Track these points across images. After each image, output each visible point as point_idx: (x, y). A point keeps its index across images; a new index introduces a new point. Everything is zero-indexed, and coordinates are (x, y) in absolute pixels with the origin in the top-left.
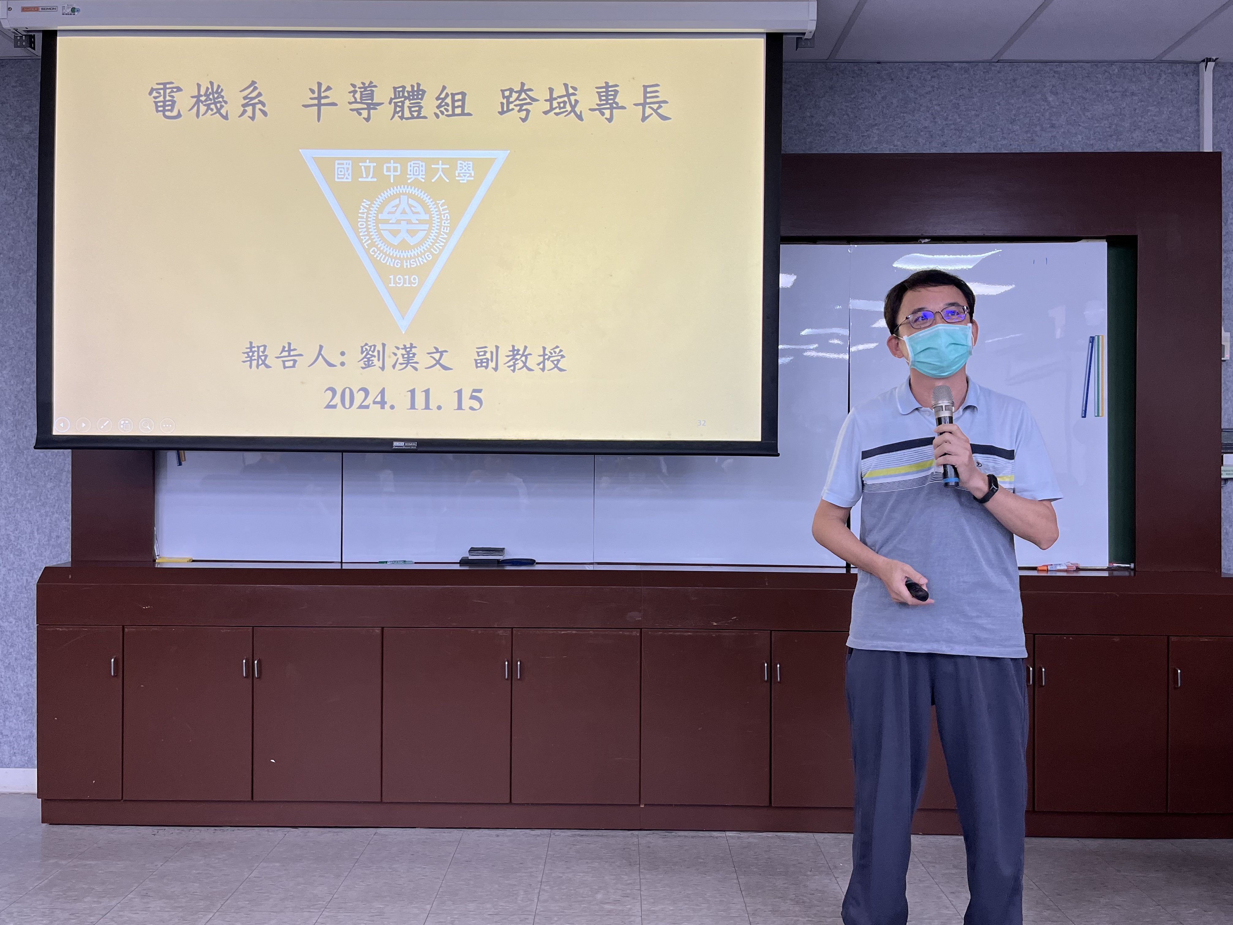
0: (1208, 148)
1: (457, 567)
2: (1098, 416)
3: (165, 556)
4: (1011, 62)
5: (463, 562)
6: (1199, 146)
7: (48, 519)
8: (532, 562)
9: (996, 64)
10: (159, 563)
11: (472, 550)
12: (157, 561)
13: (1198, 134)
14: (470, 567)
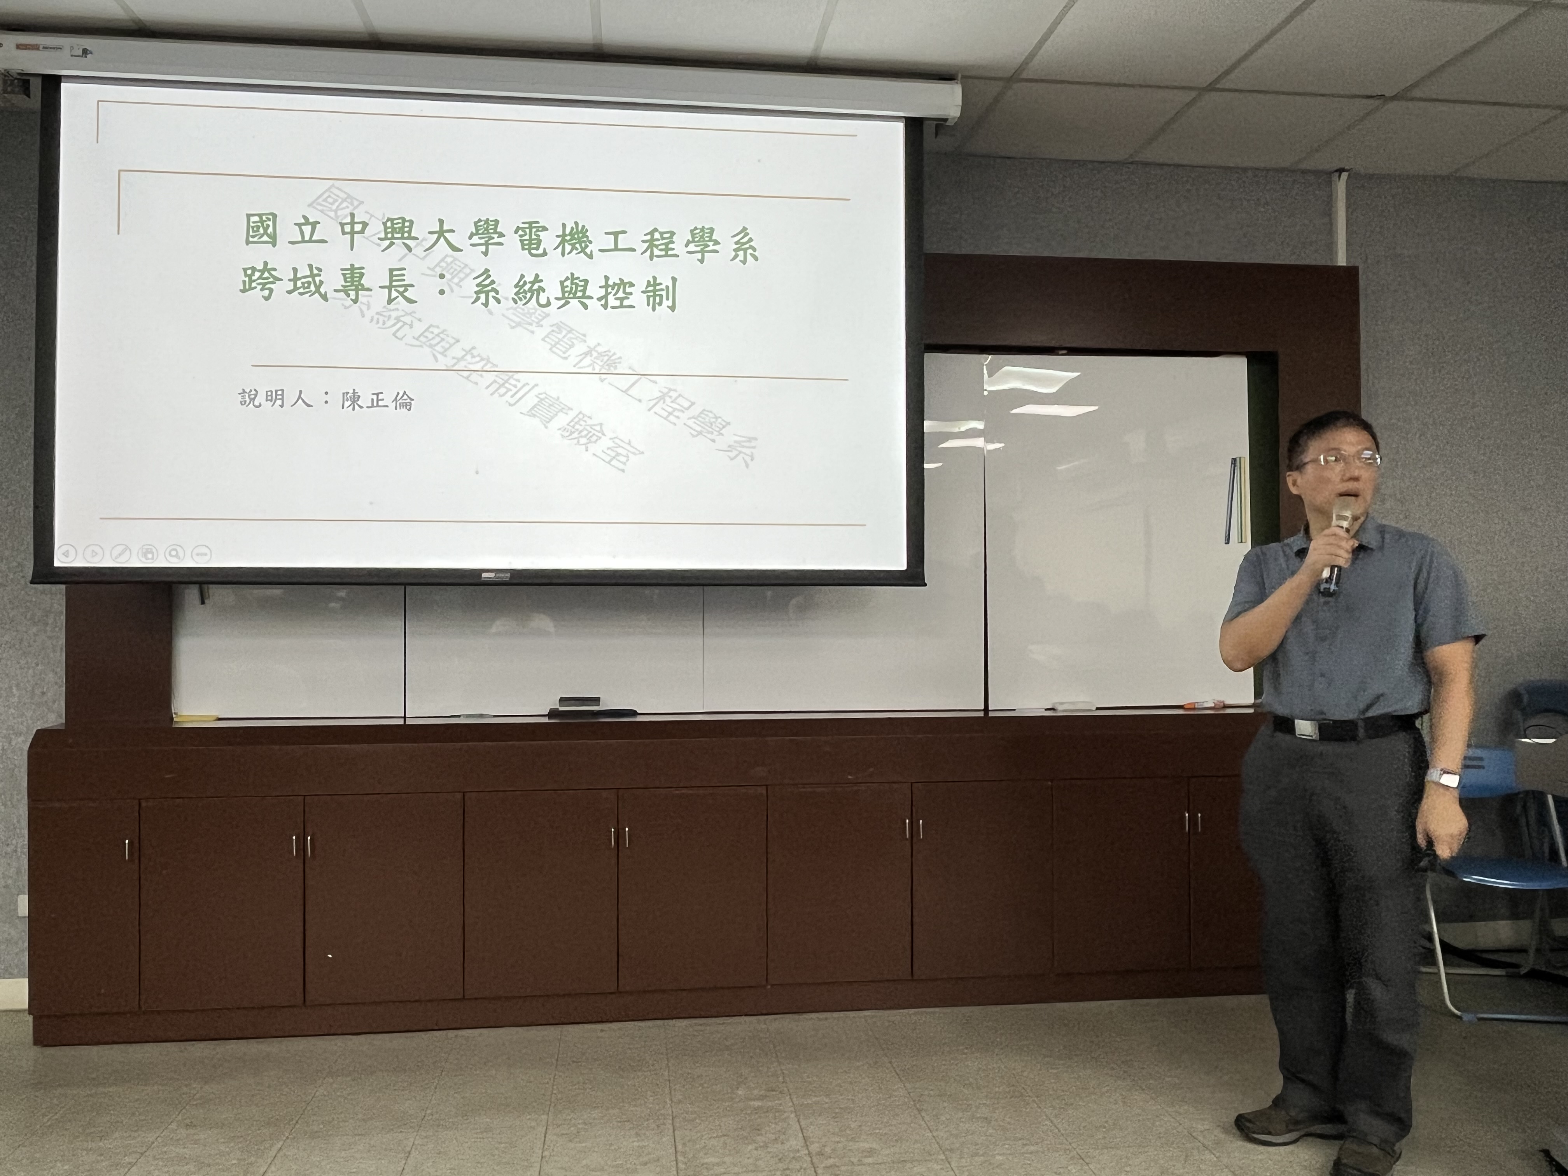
0: (1342, 261)
1: (546, 720)
2: (1242, 542)
3: (185, 713)
4: (1146, 164)
5: (553, 714)
6: (1331, 260)
7: (31, 671)
8: (634, 713)
9: (1130, 166)
10: (177, 722)
11: (563, 700)
12: (175, 720)
13: (1331, 247)
14: (560, 719)
